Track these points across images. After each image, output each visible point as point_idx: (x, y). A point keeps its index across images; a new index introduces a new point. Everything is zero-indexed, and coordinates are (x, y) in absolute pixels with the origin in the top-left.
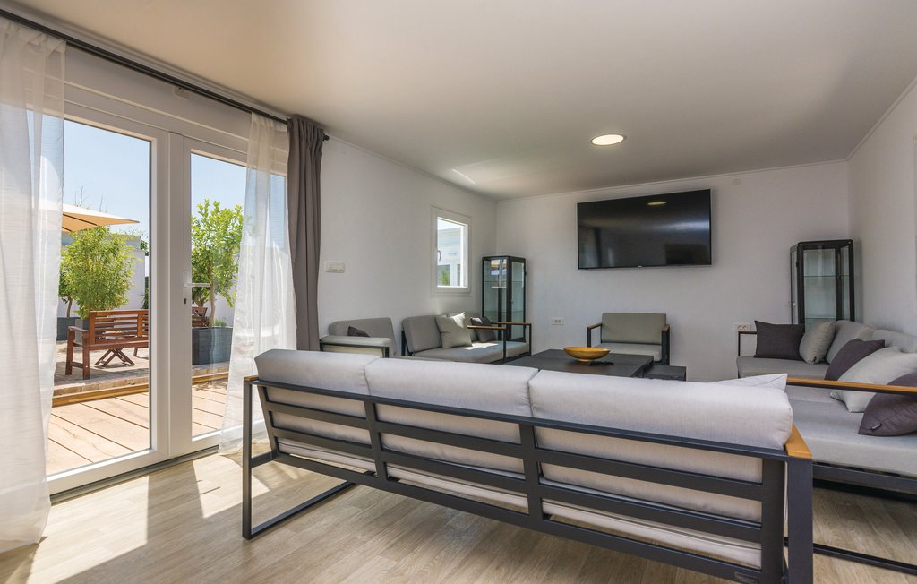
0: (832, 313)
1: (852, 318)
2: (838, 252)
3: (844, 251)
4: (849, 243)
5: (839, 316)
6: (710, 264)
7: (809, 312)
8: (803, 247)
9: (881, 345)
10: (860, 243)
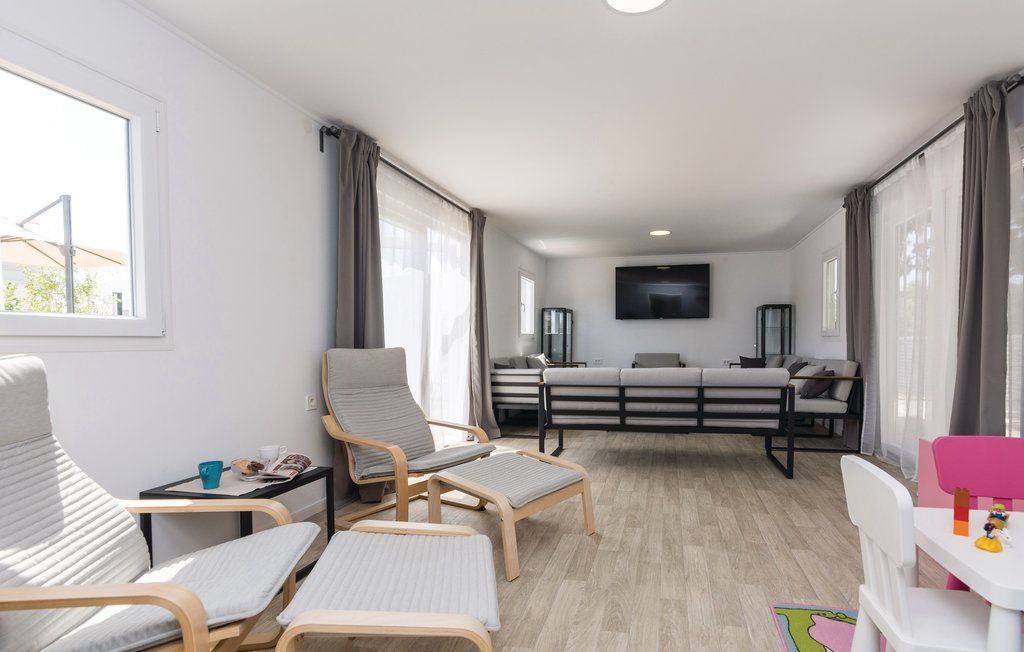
0: (778, 351)
1: (790, 353)
2: (783, 311)
3: (786, 310)
4: (789, 306)
5: (782, 353)
6: (708, 317)
7: (767, 351)
8: (765, 308)
9: (806, 364)
10: (795, 306)
